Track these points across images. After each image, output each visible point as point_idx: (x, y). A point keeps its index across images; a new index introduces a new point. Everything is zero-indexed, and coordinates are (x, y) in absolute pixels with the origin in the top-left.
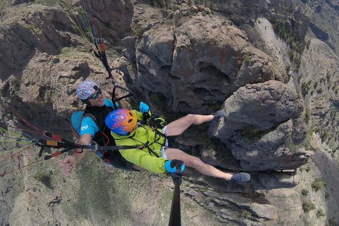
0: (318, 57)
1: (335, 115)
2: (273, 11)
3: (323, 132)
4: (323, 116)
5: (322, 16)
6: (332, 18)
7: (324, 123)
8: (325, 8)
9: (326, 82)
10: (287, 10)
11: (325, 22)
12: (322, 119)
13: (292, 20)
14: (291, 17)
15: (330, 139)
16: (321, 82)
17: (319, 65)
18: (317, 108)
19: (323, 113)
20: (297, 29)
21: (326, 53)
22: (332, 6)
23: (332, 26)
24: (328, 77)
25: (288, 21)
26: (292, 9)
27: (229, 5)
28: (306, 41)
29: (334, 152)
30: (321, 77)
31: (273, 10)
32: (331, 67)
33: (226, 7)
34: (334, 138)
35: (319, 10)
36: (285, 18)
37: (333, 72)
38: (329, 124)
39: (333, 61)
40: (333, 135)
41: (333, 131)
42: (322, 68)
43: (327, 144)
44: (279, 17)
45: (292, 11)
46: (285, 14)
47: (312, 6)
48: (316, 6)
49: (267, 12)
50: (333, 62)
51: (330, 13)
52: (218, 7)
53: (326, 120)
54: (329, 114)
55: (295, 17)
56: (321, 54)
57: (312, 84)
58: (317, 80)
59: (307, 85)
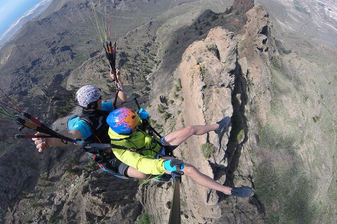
0: (85, 80)
1: (130, 65)
2: (46, 116)
3: (144, 73)
4: (132, 74)
5: (41, 78)
6: (42, 69)
7: (137, 72)
8: (33, 74)
9: (105, 73)
10: (44, 103)
11: (46, 76)
12: (135, 75)
13: (54, 99)
14: (51, 100)
15: (148, 67)
16: (106, 77)
17: (91, 79)
18: (127, 79)
19: (130, 74)
20: (61, 95)
21: (80, 72)
22: (32, 68)
23: (49, 71)
24: (101, 71)
25: (55, 103)
26: (43, 98)
27: (41, 160)
28: (71, 89)
29: (156, 62)
30: (101, 77)
31: (44, 116)
32: (93, 69)
33: (43, 163)
34: (147, 64)
35: (35, 80)
36: (52, 105)
37: (96, 67)
38: (138, 68)
39: (87, 67)
40: (145, 65)
41: (142, 65)
42: (94, 77)
43: (152, 68)
44: (51, 110)
45: (45, 98)
46: (48, 104)
47: (31, 86)
48: (31, 82)
49: (46, 122)
50: (89, 67)
51: (38, 71)
52: (44, 172)
53: (135, 71)
54: (130, 69)
55: (51, 96)
56: (82, 77)
57: (109, 84)
58: (104, 80)
59: (111, 88)
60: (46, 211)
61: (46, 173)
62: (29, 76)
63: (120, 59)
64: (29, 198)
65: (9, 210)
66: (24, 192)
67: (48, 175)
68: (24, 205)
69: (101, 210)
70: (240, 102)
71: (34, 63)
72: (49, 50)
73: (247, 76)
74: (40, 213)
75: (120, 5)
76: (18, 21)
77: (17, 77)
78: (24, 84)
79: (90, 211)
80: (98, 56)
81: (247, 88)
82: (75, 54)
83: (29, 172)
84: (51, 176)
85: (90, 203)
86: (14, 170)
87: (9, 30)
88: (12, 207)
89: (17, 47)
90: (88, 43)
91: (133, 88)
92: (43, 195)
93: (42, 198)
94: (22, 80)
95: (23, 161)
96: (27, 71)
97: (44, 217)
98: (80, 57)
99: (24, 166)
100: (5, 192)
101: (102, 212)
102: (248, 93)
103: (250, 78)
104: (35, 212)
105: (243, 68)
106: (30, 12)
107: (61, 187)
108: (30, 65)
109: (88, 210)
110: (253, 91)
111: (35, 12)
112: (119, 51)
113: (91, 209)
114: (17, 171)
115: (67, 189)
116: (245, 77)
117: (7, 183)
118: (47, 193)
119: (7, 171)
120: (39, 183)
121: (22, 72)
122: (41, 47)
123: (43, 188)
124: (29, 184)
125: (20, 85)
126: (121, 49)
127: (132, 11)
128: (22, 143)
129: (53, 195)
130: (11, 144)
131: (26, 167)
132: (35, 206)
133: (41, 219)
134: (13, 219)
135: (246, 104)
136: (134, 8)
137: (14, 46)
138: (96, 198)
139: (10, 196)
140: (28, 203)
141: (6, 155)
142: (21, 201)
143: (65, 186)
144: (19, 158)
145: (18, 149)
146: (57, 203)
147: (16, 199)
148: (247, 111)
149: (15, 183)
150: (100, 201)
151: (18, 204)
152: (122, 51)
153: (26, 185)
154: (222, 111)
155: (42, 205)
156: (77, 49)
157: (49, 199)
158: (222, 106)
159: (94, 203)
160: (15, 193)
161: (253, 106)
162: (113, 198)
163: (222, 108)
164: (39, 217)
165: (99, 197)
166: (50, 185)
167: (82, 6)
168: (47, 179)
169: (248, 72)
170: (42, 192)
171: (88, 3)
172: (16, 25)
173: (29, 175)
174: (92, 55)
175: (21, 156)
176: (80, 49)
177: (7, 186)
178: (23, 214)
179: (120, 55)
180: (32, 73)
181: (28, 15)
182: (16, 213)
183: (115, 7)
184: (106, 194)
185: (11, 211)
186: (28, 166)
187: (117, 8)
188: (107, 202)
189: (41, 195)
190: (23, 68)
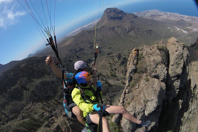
0: (100, 65)
6: (83, 54)
9: (112, 65)
16: (111, 67)
17: (104, 66)
18: (122, 73)
19: (125, 70)
22: (79, 51)
23: (87, 56)
24: (110, 64)
30: (109, 67)
32: (106, 61)
39: (104, 59)
42: (106, 65)
56: (100, 63)
57: (112, 72)
58: (110, 69)
59: (112, 74)
60: (46, 114)
61: (58, 98)
62: (76, 55)
63: (122, 60)
64: (43, 104)
65: (31, 103)
66: (43, 100)
67: (59, 100)
68: (39, 105)
69: (66, 129)
70: (181, 107)
71: (80, 50)
72: (89, 46)
73: (194, 89)
74: (43, 113)
75: (131, 32)
76: (80, 29)
77: (70, 53)
78: (72, 57)
79: (61, 126)
80: (111, 55)
81: (191, 99)
82: (102, 52)
83: (51, 93)
84: (59, 101)
85: (63, 122)
86: (45, 89)
87: (74, 31)
88: (33, 103)
89: (75, 40)
90: (110, 48)
91: (124, 78)
92: (50, 107)
93: (49, 107)
94: (72, 55)
95: (51, 87)
96: (76, 52)
97: (43, 116)
98: (103, 54)
99: (50, 90)
100: (35, 95)
101: (65, 130)
102: (190, 104)
103: (196, 93)
104: (41, 111)
105: (192, 82)
106: (86, 26)
107: (60, 108)
108: (78, 50)
109: (60, 125)
110: (195, 104)
111: (88, 26)
112: (123, 56)
113: (62, 125)
114: (46, 90)
115: (62, 111)
116: (192, 90)
117: (38, 92)
118: (52, 107)
119: (41, 87)
120: (52, 101)
121: (73, 51)
122: (86, 43)
123: (52, 104)
124: (48, 98)
125: (70, 57)
126: (125, 55)
127: (137, 37)
128: (55, 80)
129: (54, 110)
130: (51, 78)
131: (51, 91)
132: (43, 108)
133: (41, 115)
134: (30, 107)
135: (186, 112)
136: (138, 36)
137: (74, 39)
138: (67, 122)
139: (36, 98)
140: (41, 106)
141: (45, 81)
142: (39, 103)
143: (63, 109)
144: (51, 85)
145: (52, 81)
146: (54, 114)
147: (37, 101)
148: (185, 117)
149: (42, 94)
150: (69, 125)
151: (37, 103)
152: (125, 57)
153: (46, 98)
154: (144, 101)
155: (46, 111)
156: (103, 50)
157: (51, 110)
158: (146, 96)
159: (65, 124)
160: (39, 98)
161: (191, 115)
162: (76, 128)
163: (145, 98)
164: (41, 114)
165: (69, 123)
166: (56, 104)
167: (111, 29)
168: (56, 101)
169: (195, 87)
170: (51, 105)
171: (114, 28)
172: (78, 30)
173: (50, 95)
174: (108, 54)
175: (52, 85)
176: (105, 50)
177: (37, 93)
178: (36, 108)
179: (123, 59)
180: (78, 54)
181: (85, 27)
182: (33, 106)
183: (128, 33)
184: (74, 124)
185: (32, 104)
186: (52, 91)
187: (129, 34)
188: (71, 128)
189: (49, 106)
190: (75, 50)
